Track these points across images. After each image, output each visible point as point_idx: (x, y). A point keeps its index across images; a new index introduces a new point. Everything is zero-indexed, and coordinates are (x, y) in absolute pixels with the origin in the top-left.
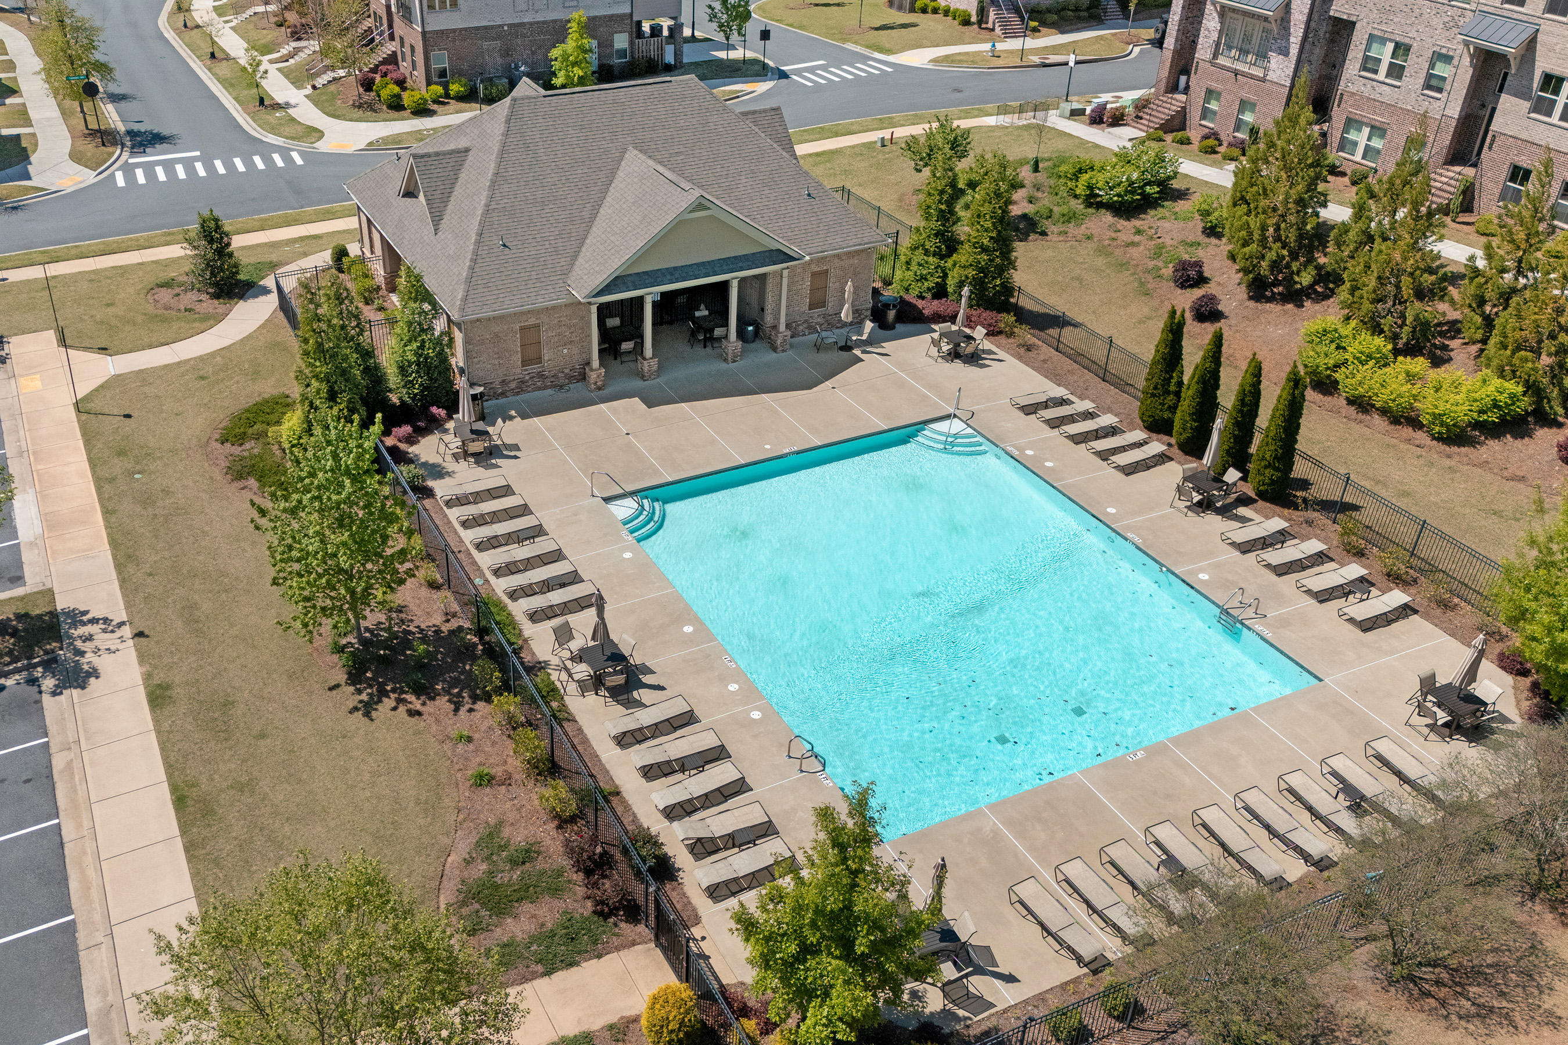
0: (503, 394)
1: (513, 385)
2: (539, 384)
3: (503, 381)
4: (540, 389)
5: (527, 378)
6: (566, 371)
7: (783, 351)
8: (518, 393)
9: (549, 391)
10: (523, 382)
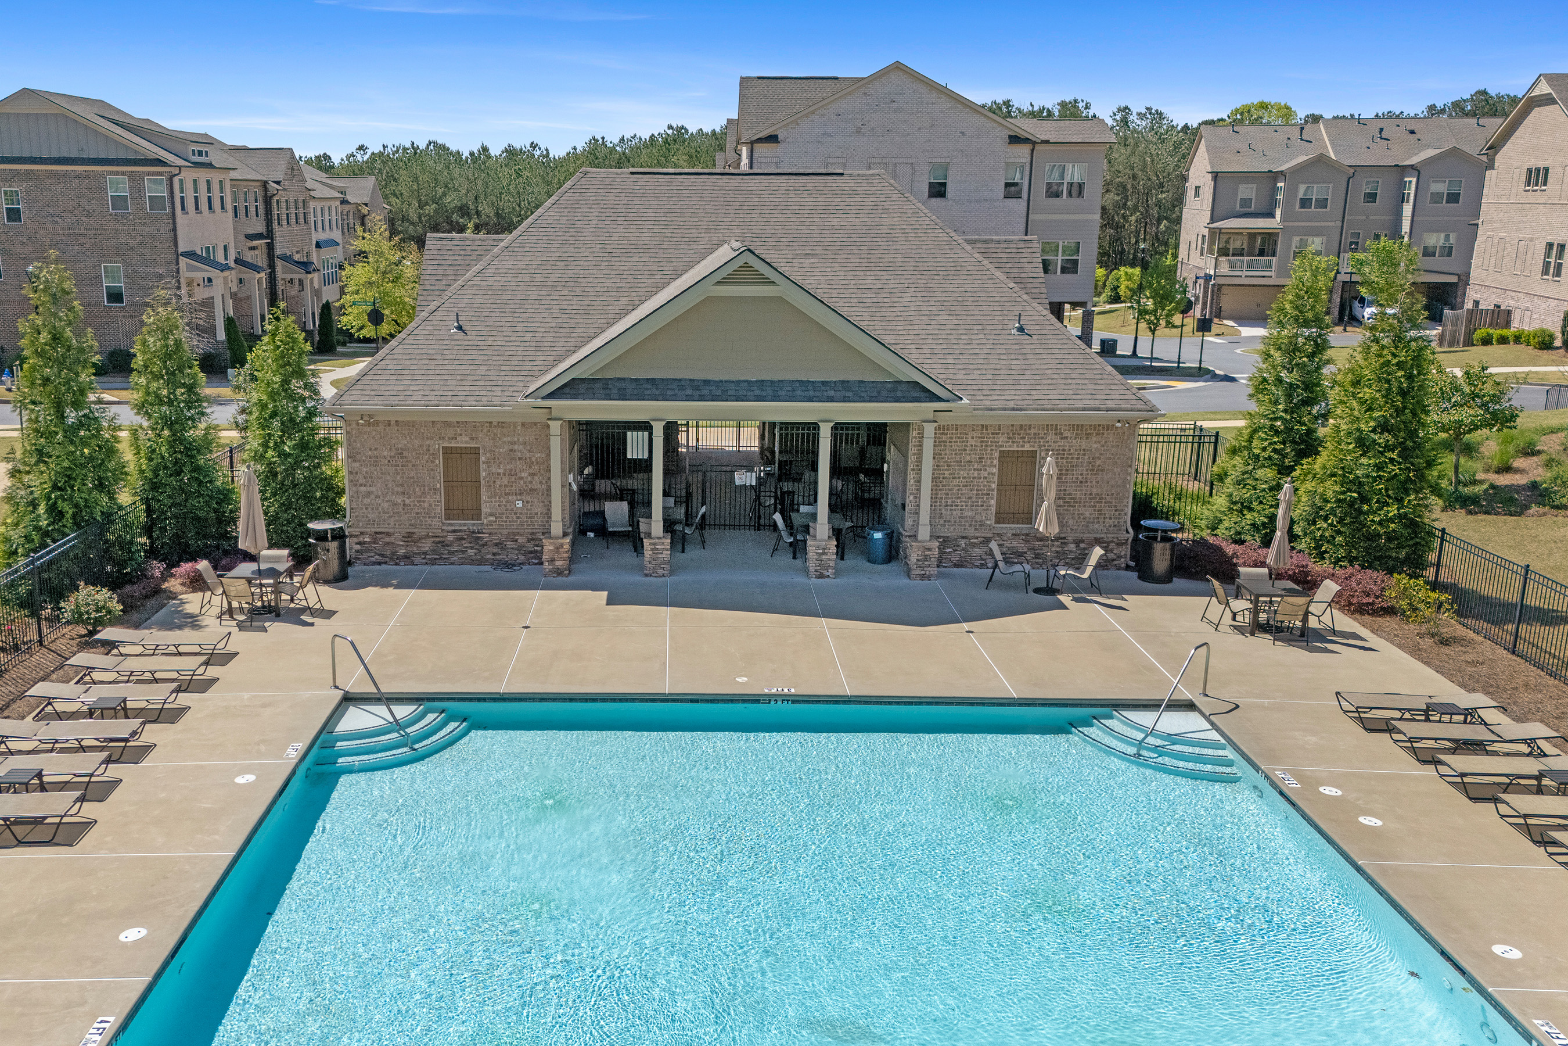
0: (407, 558)
1: (426, 546)
2: (471, 552)
3: (410, 535)
4: (472, 562)
5: (451, 537)
6: (521, 540)
7: (923, 577)
8: (433, 562)
9: (488, 568)
10: (444, 544)
